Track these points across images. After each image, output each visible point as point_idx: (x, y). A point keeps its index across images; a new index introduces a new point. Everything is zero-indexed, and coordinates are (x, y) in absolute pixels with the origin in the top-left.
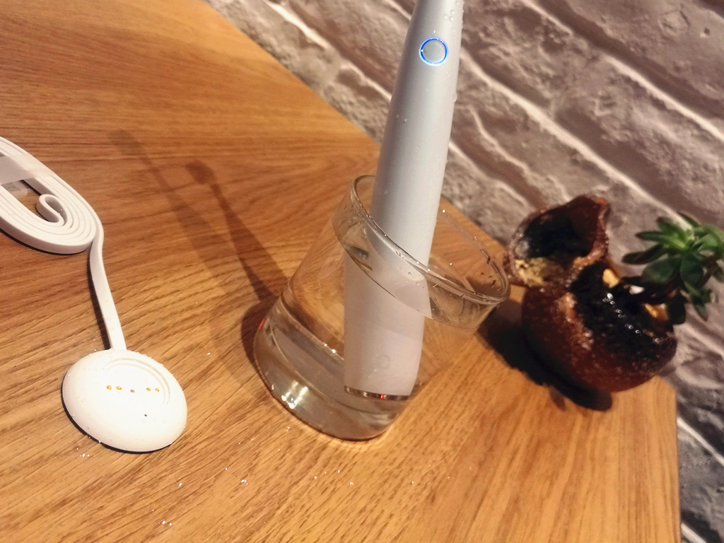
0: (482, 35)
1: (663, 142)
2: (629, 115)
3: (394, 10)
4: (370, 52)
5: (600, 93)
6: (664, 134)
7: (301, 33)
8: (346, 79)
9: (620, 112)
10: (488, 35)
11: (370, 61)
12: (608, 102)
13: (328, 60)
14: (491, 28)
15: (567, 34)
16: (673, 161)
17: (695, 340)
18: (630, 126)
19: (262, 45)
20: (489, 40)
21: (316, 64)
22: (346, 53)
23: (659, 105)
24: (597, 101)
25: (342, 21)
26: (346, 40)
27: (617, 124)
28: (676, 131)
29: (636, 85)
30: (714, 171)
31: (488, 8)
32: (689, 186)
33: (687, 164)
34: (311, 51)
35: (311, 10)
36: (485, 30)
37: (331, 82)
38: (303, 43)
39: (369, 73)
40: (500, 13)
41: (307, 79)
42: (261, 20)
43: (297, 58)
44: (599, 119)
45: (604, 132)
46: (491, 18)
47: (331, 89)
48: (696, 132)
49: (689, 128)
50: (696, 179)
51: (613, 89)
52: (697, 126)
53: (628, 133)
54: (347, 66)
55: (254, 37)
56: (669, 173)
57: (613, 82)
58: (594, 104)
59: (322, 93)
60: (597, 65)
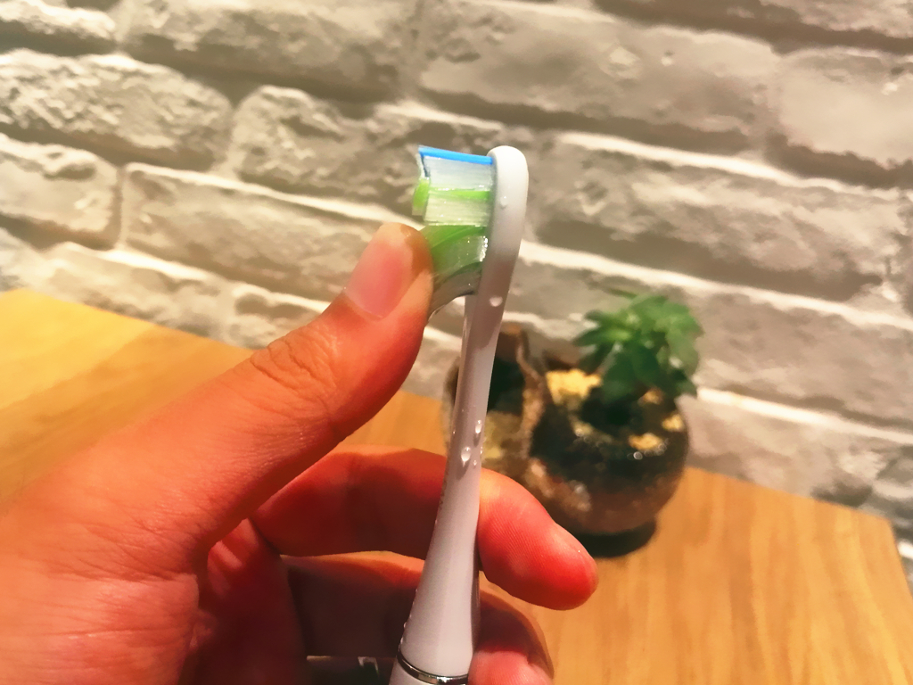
0: (389, 180)
1: (694, 211)
2: (631, 196)
3: (263, 198)
4: (261, 261)
5: (579, 184)
6: (687, 202)
7: (161, 276)
8: (248, 306)
9: (617, 197)
10: (397, 176)
11: (267, 273)
12: (595, 192)
13: (214, 292)
14: (397, 166)
15: (495, 132)
16: (719, 228)
17: (874, 439)
18: (640, 210)
19: (121, 310)
20: (400, 182)
21: (202, 305)
22: (233, 274)
23: (663, 167)
24: (581, 197)
25: (205, 238)
26: (222, 259)
27: (623, 214)
28: (702, 189)
29: (619, 156)
30: (775, 219)
31: (380, 143)
32: (757, 251)
33: (738, 226)
34: (185, 290)
35: (158, 240)
36: (390, 172)
37: (230, 318)
38: (171, 286)
39: (274, 287)
40: (398, 143)
41: (199, 328)
42: (102, 281)
43: (172, 308)
44: (596, 218)
45: (610, 231)
46: (390, 153)
47: (235, 328)
48: (725, 181)
49: (713, 180)
50: (760, 238)
51: (593, 174)
52: (723, 173)
53: (642, 219)
54: (242, 290)
55: (104, 305)
56: (722, 246)
57: (587, 165)
58: (578, 202)
59: (227, 339)
60: (557, 151)
